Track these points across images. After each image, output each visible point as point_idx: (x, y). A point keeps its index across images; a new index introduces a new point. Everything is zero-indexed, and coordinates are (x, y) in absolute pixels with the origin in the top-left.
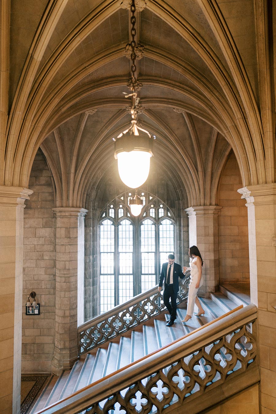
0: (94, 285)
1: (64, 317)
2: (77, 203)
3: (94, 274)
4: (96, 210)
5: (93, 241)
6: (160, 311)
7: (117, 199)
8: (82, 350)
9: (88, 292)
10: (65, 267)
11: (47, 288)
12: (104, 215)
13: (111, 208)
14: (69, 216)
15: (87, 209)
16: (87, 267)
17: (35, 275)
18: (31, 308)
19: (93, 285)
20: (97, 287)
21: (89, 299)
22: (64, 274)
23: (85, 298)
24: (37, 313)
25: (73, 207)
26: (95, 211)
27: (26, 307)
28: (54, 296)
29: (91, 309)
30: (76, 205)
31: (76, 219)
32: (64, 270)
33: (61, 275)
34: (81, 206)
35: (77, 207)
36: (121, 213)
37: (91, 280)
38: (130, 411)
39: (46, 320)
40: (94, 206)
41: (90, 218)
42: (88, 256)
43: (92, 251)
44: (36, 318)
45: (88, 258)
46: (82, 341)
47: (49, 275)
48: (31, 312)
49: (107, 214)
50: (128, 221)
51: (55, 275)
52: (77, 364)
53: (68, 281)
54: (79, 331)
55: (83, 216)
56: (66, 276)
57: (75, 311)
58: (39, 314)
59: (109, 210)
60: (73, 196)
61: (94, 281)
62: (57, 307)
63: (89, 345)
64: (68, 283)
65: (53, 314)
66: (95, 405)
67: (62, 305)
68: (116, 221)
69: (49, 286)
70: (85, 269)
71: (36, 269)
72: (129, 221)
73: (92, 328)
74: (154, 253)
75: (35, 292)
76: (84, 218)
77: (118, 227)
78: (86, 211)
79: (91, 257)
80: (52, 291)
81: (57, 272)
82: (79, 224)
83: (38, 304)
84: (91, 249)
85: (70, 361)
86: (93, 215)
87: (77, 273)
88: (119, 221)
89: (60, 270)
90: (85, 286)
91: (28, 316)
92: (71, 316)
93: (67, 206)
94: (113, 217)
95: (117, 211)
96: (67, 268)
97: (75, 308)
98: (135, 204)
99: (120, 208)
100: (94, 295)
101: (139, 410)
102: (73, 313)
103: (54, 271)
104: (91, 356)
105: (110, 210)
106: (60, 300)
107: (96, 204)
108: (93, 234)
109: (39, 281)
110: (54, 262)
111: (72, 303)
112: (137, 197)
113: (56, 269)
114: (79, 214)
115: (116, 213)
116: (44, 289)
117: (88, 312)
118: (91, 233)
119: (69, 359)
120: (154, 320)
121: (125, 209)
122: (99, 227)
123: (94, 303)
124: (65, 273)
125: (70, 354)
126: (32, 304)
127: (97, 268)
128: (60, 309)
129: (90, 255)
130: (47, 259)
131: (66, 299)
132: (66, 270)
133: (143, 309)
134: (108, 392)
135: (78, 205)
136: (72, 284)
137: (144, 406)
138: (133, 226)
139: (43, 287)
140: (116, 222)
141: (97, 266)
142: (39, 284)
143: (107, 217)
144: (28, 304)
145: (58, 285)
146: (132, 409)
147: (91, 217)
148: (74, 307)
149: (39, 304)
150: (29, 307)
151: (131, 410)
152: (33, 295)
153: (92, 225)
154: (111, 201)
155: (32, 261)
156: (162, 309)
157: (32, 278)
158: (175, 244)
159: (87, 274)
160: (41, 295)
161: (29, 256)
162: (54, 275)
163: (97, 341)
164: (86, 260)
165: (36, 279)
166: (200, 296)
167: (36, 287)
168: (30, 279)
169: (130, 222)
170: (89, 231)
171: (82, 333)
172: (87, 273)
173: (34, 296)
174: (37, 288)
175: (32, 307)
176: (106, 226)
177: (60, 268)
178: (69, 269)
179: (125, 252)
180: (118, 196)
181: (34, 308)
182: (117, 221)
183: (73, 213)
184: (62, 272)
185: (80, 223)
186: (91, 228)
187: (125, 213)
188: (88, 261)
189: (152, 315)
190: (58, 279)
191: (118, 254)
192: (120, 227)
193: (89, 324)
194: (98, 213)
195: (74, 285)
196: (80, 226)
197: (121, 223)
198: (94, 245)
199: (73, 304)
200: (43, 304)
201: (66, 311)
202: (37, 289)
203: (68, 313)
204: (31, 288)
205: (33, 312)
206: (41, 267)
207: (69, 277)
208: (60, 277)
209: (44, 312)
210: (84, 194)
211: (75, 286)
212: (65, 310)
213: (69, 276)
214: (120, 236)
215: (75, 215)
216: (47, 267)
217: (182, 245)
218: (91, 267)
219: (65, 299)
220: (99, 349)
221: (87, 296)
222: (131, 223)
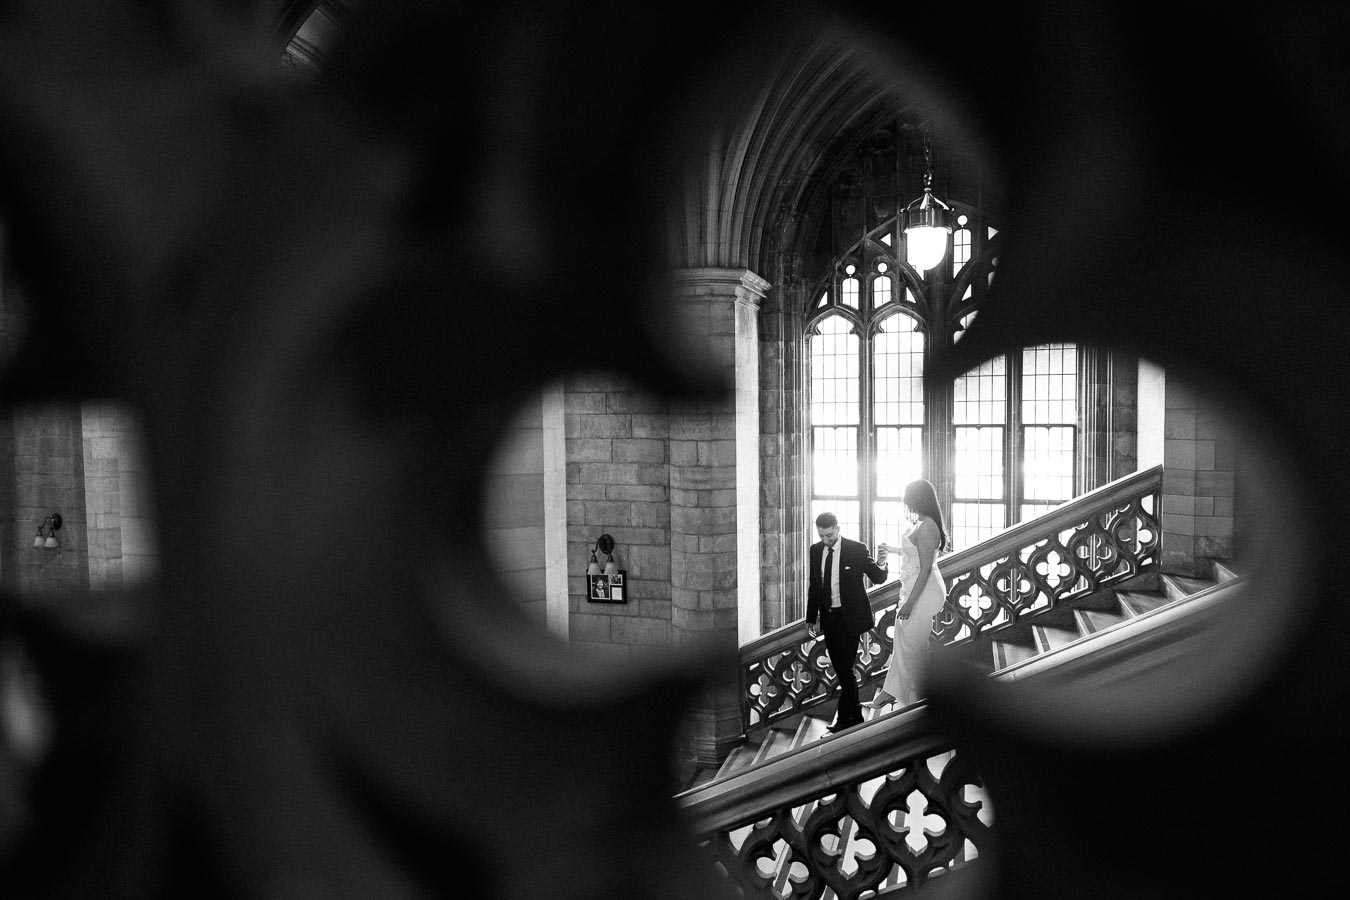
0: (792, 531)
1: (697, 611)
2: (730, 253)
3: (792, 493)
4: (798, 283)
5: (789, 387)
6: (1017, 617)
7: (869, 243)
8: (754, 718)
9: (772, 550)
10: (698, 460)
11: (645, 526)
12: (824, 301)
13: (847, 276)
14: (706, 298)
15: (767, 281)
16: (768, 470)
17: (611, 485)
18: (600, 583)
19: (789, 529)
20: (800, 537)
21: (776, 571)
22: (696, 481)
23: (763, 569)
24: (620, 598)
25: (718, 265)
26: (795, 288)
27: (588, 577)
28: (667, 550)
29: (783, 603)
30: (727, 260)
31: (729, 306)
32: (695, 469)
33: (685, 485)
34: (745, 263)
35: (731, 267)
36: (883, 290)
37: (782, 513)
38: (887, 844)
39: (644, 620)
40: (789, 271)
41: (778, 311)
42: (772, 436)
43: (782, 418)
44: (616, 613)
45: (772, 440)
46: (755, 690)
47: (651, 485)
48: (601, 595)
49: (836, 295)
50: (908, 318)
51: (667, 488)
52: (737, 754)
53: (706, 504)
54: (745, 659)
55: (751, 300)
56: (702, 486)
57: (731, 596)
58: (625, 600)
59: (840, 283)
60: (719, 230)
61: (792, 518)
62: (675, 580)
63: (774, 704)
64: (707, 510)
65: (666, 603)
66: (779, 812)
67: (691, 578)
68: (866, 319)
69: (651, 520)
70: (763, 477)
71: (612, 467)
72: (912, 316)
73: (784, 654)
74: (1001, 429)
75: (611, 535)
76: (758, 308)
77: (870, 339)
78: (764, 284)
79: (782, 439)
80: (661, 536)
81: (675, 475)
82: (741, 326)
83: (620, 572)
84: (782, 411)
85: (717, 744)
86: (785, 302)
87: (735, 479)
88: (876, 318)
89: (681, 469)
90: (762, 530)
91: (594, 606)
92: (718, 611)
93: (699, 262)
94: (855, 305)
95: (868, 286)
96: (704, 461)
97: (730, 589)
98: (924, 224)
99: (879, 274)
100: (792, 562)
101: (917, 850)
102: (723, 600)
103: (665, 472)
104: (779, 735)
105: (846, 283)
106: (684, 560)
107: (797, 262)
108: (788, 365)
109: (621, 504)
110: (665, 446)
111: (721, 571)
112: (931, 201)
113: (672, 468)
114: (738, 291)
115: (866, 293)
116: (638, 527)
117: (773, 613)
118: (782, 362)
119: (714, 739)
120: (995, 645)
121: (897, 278)
122: (807, 340)
123: (792, 588)
124: (698, 477)
125: (718, 722)
126: (603, 571)
127: (800, 474)
128: (684, 588)
129: (777, 433)
130: (644, 436)
131: (704, 557)
132: (701, 469)
133: (953, 606)
134: (819, 778)
135: (736, 259)
136: (719, 511)
137: (934, 838)
138: (926, 337)
139: (634, 523)
140: (866, 322)
141: (800, 468)
142: (621, 514)
143: (836, 306)
144: (593, 569)
145: (676, 515)
146: (896, 839)
147: (781, 307)
148: (727, 584)
149: (623, 572)
150: (596, 578)
151: (892, 842)
152: (606, 544)
153: (782, 334)
154: (848, 253)
155: (600, 442)
156: (1022, 608)
157: (600, 494)
158: (1080, 397)
159: (767, 492)
160: (628, 545)
161: (591, 429)
162: (665, 487)
163: (801, 697)
164: (765, 447)
165: (612, 497)
166: (1172, 570)
167: (613, 522)
168: (599, 497)
169: (915, 323)
170: (772, 354)
171: (752, 667)
172: (770, 490)
173: (608, 547)
174: (618, 524)
175: (605, 579)
176: (829, 340)
177: (681, 463)
178: (709, 467)
179: (897, 423)
180: (871, 233)
181: (610, 583)
182: (869, 320)
183: (719, 288)
184: (689, 476)
185: (745, 322)
186: (782, 344)
187: (897, 291)
188: (770, 451)
189: (984, 628)
190: (677, 497)
191: (871, 431)
192: (878, 338)
193: (774, 640)
194: (802, 293)
195: (725, 516)
196: (742, 331)
197: (883, 325)
198: (792, 399)
199: (726, 576)
200: (635, 571)
201: (701, 595)
202: (617, 527)
203: (710, 603)
204: (600, 523)
205: (607, 596)
206: (626, 462)
207: (710, 491)
208: (684, 490)
209: (638, 596)
210: (754, 225)
211: (727, 521)
212: (699, 592)
213: (709, 487)
214: (879, 371)
215: (725, 293)
216: (644, 463)
217: (1109, 398)
218: (782, 471)
219: (700, 557)
220: (805, 718)
221: (770, 562)
222: (919, 325)
